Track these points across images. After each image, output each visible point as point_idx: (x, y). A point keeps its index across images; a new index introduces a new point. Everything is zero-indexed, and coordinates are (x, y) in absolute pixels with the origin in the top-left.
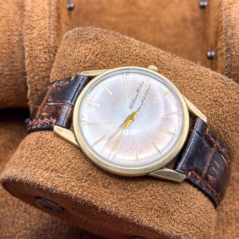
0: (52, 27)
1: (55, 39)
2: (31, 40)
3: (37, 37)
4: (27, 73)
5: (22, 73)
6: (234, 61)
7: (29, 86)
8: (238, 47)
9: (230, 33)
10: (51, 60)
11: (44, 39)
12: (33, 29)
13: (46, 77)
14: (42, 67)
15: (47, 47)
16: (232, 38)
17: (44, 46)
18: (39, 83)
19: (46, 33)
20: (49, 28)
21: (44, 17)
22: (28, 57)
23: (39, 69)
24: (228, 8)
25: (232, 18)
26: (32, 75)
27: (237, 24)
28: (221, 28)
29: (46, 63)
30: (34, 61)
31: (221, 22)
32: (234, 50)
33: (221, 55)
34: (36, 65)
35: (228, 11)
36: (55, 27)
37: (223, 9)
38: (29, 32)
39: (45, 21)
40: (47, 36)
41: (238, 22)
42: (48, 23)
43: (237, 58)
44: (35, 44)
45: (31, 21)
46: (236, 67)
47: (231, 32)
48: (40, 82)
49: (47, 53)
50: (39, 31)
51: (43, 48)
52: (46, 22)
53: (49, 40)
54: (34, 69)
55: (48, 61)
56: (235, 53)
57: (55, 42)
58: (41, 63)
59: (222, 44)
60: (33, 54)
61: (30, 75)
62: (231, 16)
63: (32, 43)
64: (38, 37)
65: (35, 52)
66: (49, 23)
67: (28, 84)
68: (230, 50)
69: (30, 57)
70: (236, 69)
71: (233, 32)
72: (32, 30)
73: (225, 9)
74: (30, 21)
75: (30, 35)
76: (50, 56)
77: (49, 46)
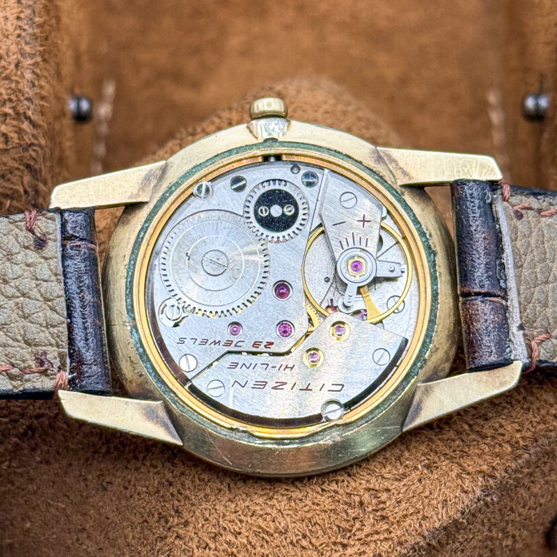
1: (38, 71)
10: (23, 143)
13: (5, 196)
15: (10, 100)
19: (7, 50)
20: (19, 36)
29: (6, 151)
36: (36, 31)
42: (15, 15)
49: (8, 118)
52: (8, 14)
53: (16, 75)
55: (14, 145)
57: (36, 83)
66: (18, 18)
76: (20, 129)
77: (17, 96)
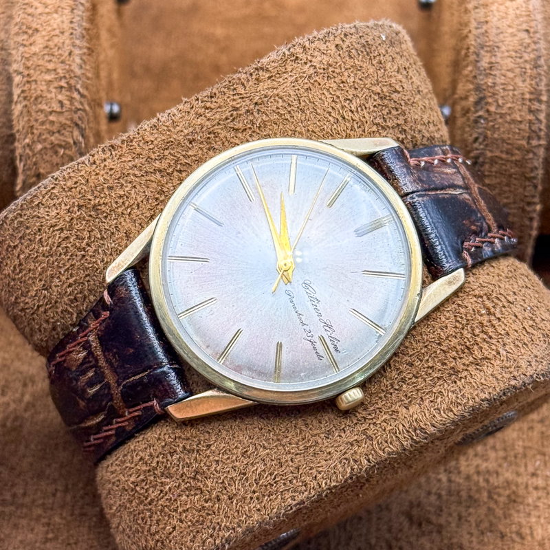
0: (79, 31)
1: (84, 58)
2: (28, 59)
3: (42, 53)
4: (17, 136)
5: (5, 138)
6: (493, 126)
7: (20, 166)
8: (502, 95)
9: (486, 63)
10: (73, 108)
11: (59, 59)
12: (32, 34)
13: (60, 146)
14: (52, 123)
15: (65, 77)
16: (491, 75)
17: (58, 73)
18: (44, 160)
19: (63, 43)
20: (72, 34)
21: (59, 7)
22: (21, 99)
23: (44, 127)
24: (483, 5)
25: (492, 27)
26: (27, 141)
27: (503, 41)
28: (466, 51)
29: (61, 113)
30: (34, 107)
31: (467, 36)
32: (494, 101)
33: (464, 112)
34: (38, 118)
35: (482, 11)
36: (84, 32)
37: (470, 6)
38: (23, 40)
39: (62, 15)
40: (65, 52)
41: (504, 37)
42: (69, 20)
43: (500, 120)
44: (38, 68)
45: (29, 15)
46: (497, 140)
47: (488, 61)
48: (47, 158)
49: (63, 90)
50: (47, 38)
51: (56, 78)
52: (65, 19)
53: (69, 61)
54: (32, 127)
55: (67, 109)
56: (496, 109)
57: (83, 66)
58: (51, 113)
59: (466, 88)
60: (33, 91)
61: (24, 139)
62: (490, 24)
63: (29, 65)
64: (45, 52)
65: (36, 86)
66: (71, 22)
67: (18, 162)
68: (486, 101)
69: (25, 98)
70: (497, 145)
71: (493, 59)
72: (31, 36)
73: (476, 8)
74: (26, 16)
75: (26, 48)
76: (72, 98)
77: (69, 75)
